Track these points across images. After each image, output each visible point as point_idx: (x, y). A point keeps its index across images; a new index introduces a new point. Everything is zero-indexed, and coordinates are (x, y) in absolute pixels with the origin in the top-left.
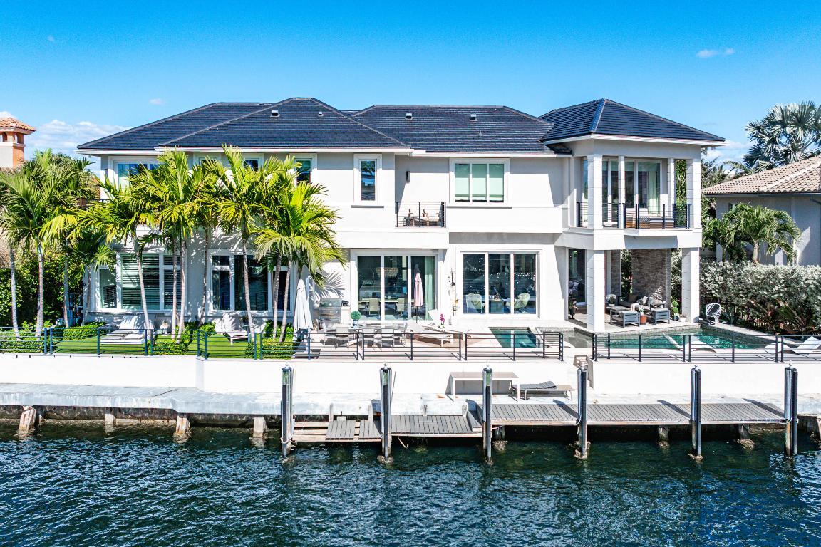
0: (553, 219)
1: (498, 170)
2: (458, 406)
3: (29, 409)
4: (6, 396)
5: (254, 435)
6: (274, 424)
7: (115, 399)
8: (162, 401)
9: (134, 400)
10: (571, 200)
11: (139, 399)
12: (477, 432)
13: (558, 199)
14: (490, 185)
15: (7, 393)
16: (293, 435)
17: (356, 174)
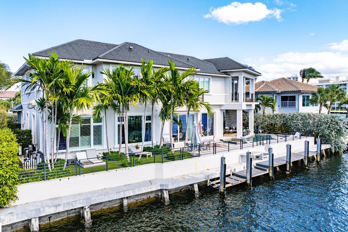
3: (88, 208)
4: (74, 203)
5: (196, 193)
7: (134, 190)
8: (156, 186)
9: (143, 189)
11: (146, 188)
15: (75, 201)
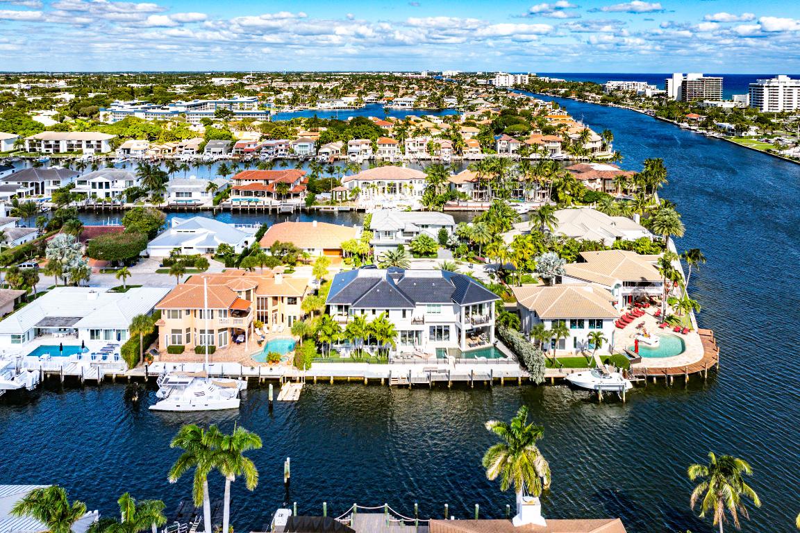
0: (455, 318)
1: (439, 305)
2: (425, 375)
5: (382, 383)
6: (387, 380)
8: (362, 374)
10: (458, 314)
12: (428, 382)
13: (455, 313)
14: (436, 309)
16: (392, 383)
17: (401, 312)
